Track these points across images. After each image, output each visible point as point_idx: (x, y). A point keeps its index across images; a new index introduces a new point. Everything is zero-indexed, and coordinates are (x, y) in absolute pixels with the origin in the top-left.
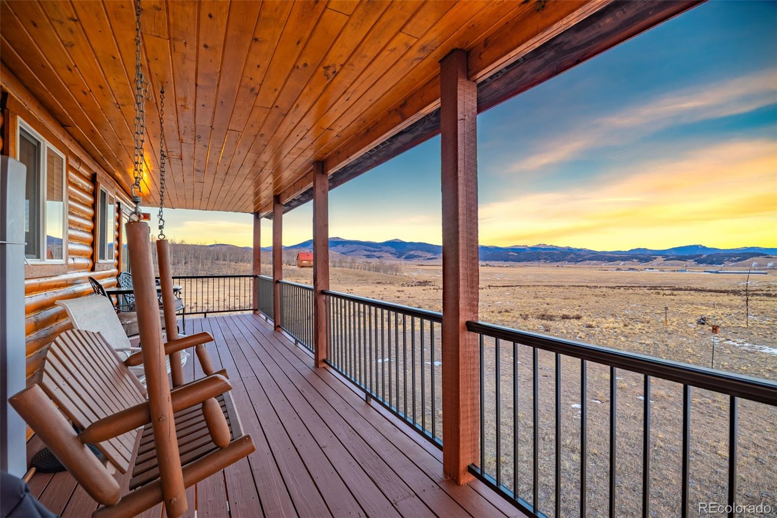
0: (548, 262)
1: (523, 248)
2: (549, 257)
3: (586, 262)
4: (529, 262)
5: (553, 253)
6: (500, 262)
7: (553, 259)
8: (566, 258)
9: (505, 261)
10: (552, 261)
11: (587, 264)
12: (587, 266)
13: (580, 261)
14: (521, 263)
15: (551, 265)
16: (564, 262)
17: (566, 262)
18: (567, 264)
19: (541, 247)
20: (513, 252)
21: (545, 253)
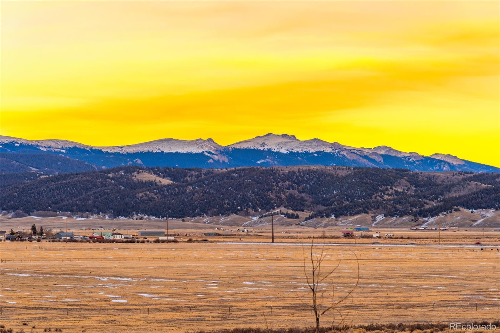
0: (304, 215)
1: (195, 150)
2: (311, 192)
3: (457, 216)
4: (222, 219)
5: (322, 174)
6: (94, 218)
7: (327, 203)
8: (377, 197)
9: (117, 213)
10: (320, 214)
11: (461, 225)
12: (462, 232)
13: (433, 212)
14: (190, 222)
15: (320, 231)
16: (368, 217)
17: (380, 218)
18: (382, 225)
19: (275, 149)
20: (151, 170)
21: (290, 176)
